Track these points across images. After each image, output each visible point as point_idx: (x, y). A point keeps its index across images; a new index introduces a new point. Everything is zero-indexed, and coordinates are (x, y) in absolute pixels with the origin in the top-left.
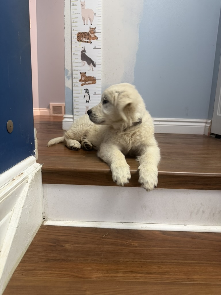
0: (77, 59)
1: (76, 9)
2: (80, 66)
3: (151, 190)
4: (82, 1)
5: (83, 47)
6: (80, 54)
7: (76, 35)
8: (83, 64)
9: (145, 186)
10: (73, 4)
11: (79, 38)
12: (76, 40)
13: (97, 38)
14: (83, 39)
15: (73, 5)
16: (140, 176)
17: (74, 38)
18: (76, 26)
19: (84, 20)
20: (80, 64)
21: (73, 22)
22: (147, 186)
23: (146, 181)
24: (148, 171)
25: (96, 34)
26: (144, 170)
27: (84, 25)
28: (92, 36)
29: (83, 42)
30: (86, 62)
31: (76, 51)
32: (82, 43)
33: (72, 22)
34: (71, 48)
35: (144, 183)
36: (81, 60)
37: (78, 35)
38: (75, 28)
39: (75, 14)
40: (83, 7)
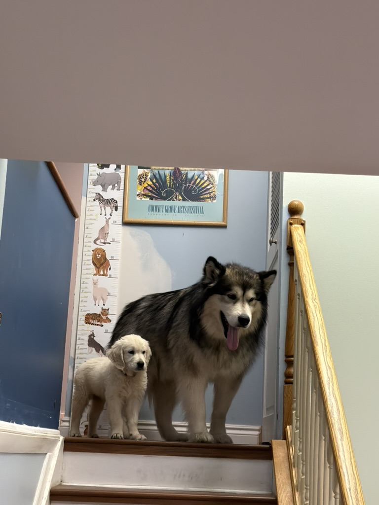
0: (83, 344)
1: (86, 288)
2: (86, 353)
4: (94, 279)
6: (87, 338)
7: (84, 316)
8: (90, 351)
10: (83, 282)
11: (87, 319)
12: (84, 322)
13: (110, 321)
14: (93, 321)
17: (81, 320)
18: (84, 306)
19: (95, 299)
20: (86, 351)
25: (109, 316)
27: (95, 305)
28: (104, 318)
29: (92, 325)
30: (94, 349)
31: (82, 335)
32: (90, 325)
33: (81, 301)
34: (76, 331)
36: (87, 346)
37: (87, 317)
38: (84, 309)
39: (85, 292)
40: (95, 286)
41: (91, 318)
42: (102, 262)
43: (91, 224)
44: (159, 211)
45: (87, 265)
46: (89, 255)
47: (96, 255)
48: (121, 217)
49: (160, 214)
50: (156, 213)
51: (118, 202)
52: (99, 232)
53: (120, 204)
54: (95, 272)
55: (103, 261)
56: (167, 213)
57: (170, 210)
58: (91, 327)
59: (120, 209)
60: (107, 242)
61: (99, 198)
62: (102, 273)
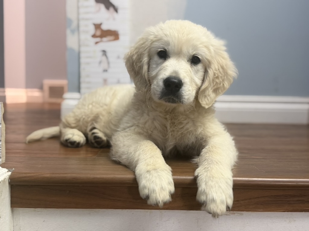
2: (92, 13)
3: (221, 215)
9: (209, 208)
16: (200, 189)
22: (212, 207)
23: (210, 197)
24: (213, 177)
26: (207, 175)
30: (102, 6)
35: (208, 202)
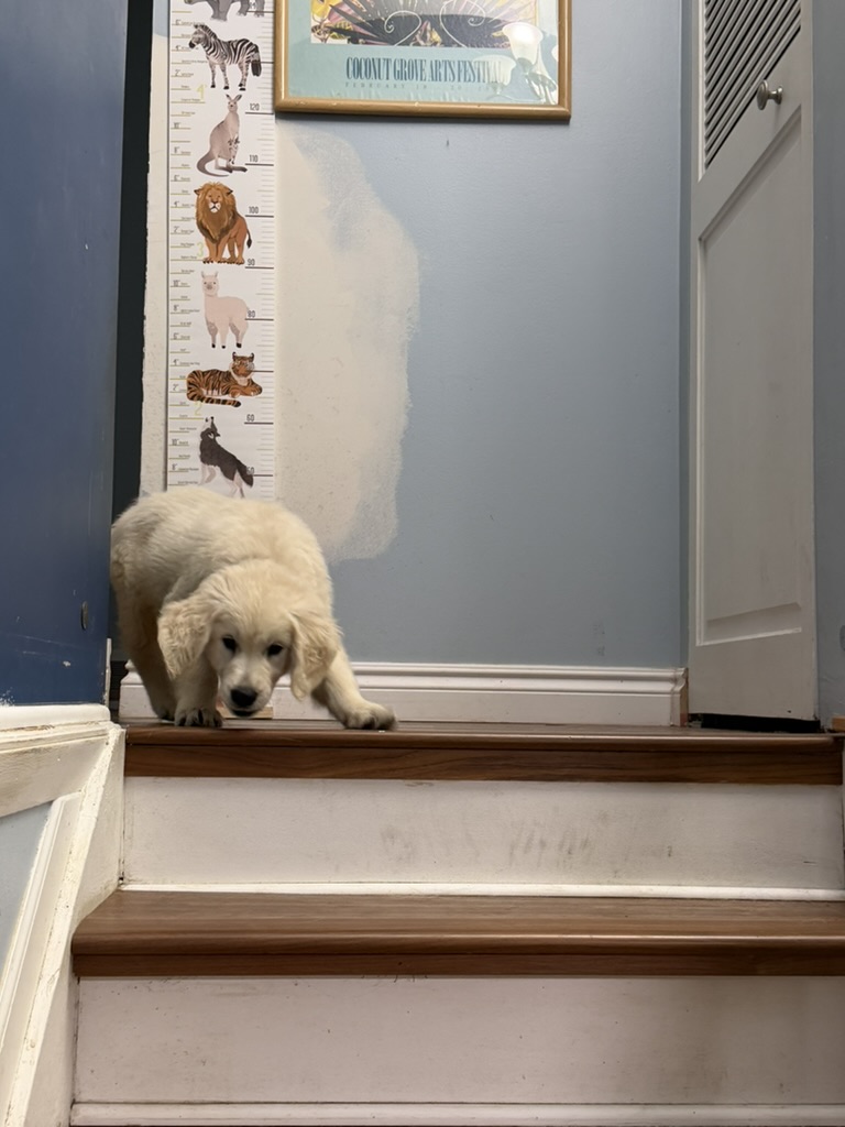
0: (187, 457)
1: (184, 298)
4: (206, 274)
5: (209, 418)
8: (208, 474)
10: (176, 282)
11: (194, 388)
12: (185, 395)
13: (260, 390)
14: (210, 392)
15: (176, 286)
17: (177, 389)
18: (183, 351)
19: (213, 331)
21: (175, 339)
27: (214, 346)
28: (242, 381)
29: (207, 402)
30: (217, 470)
31: (182, 430)
33: (171, 336)
34: (163, 422)
37: (192, 380)
38: (182, 358)
39: (183, 312)
40: (209, 292)
41: (205, 384)
42: (225, 224)
43: (188, 114)
44: (378, 75)
45: (185, 232)
46: (185, 206)
47: (206, 205)
48: (270, 91)
49: (378, 85)
50: (370, 81)
51: (260, 50)
52: (212, 135)
53: (265, 55)
54: (207, 254)
55: (227, 220)
56: (399, 82)
57: (407, 71)
58: (207, 410)
59: (266, 69)
60: (235, 165)
61: (207, 39)
62: (226, 255)
